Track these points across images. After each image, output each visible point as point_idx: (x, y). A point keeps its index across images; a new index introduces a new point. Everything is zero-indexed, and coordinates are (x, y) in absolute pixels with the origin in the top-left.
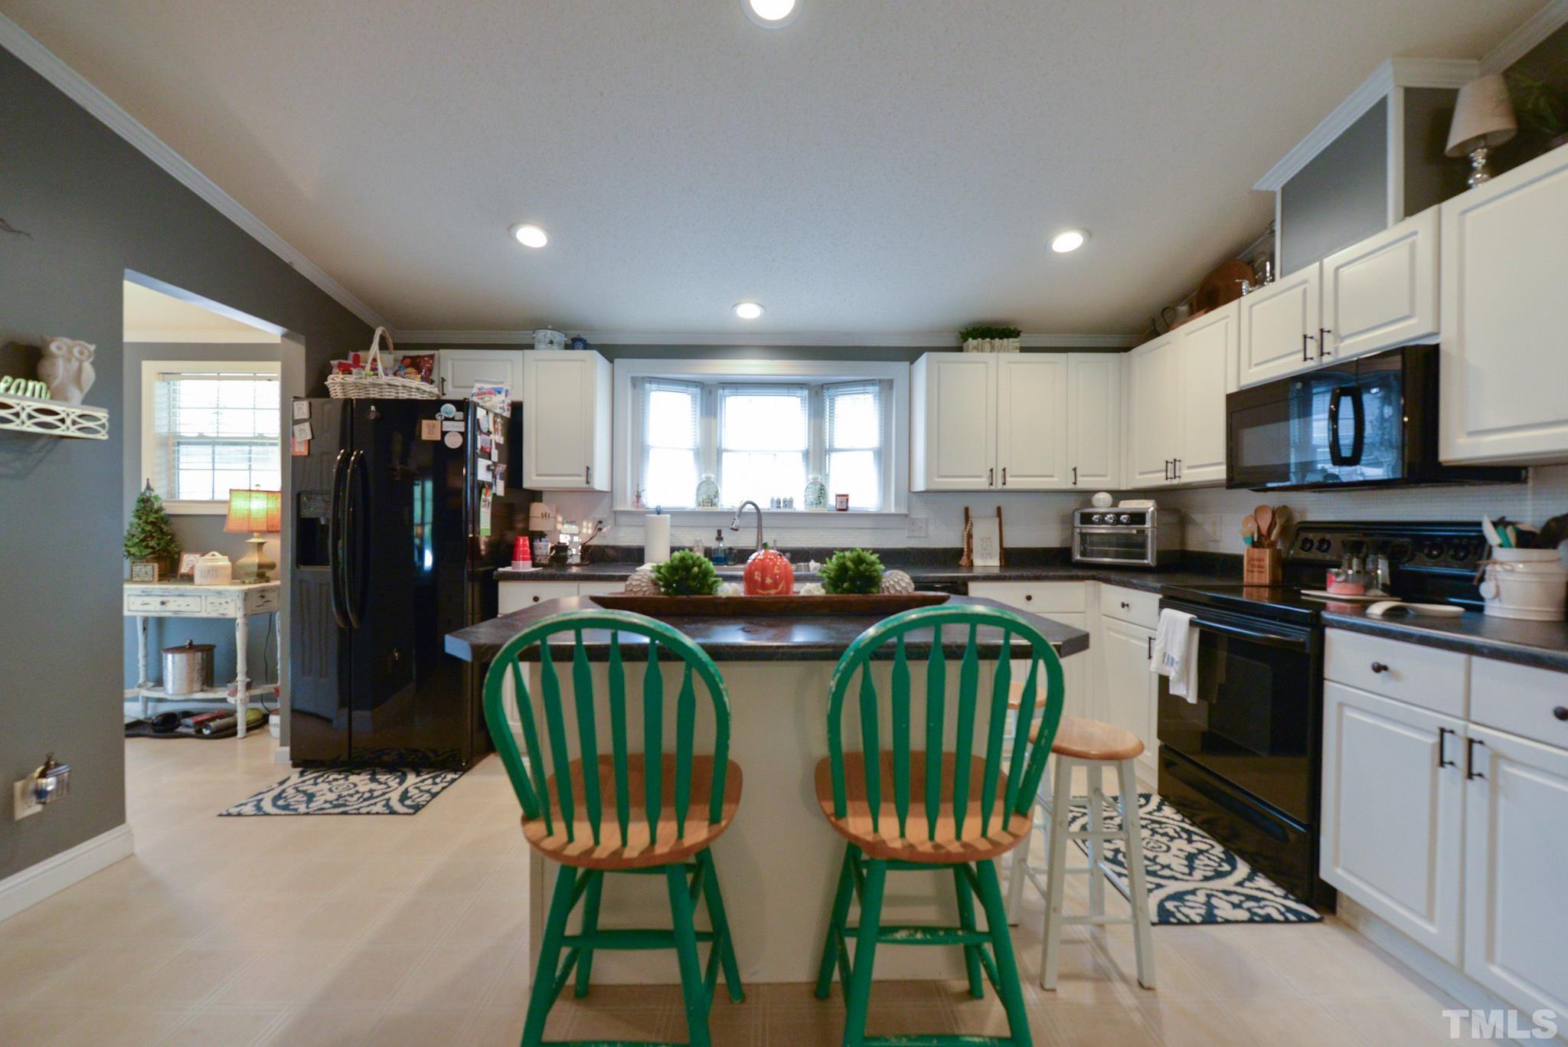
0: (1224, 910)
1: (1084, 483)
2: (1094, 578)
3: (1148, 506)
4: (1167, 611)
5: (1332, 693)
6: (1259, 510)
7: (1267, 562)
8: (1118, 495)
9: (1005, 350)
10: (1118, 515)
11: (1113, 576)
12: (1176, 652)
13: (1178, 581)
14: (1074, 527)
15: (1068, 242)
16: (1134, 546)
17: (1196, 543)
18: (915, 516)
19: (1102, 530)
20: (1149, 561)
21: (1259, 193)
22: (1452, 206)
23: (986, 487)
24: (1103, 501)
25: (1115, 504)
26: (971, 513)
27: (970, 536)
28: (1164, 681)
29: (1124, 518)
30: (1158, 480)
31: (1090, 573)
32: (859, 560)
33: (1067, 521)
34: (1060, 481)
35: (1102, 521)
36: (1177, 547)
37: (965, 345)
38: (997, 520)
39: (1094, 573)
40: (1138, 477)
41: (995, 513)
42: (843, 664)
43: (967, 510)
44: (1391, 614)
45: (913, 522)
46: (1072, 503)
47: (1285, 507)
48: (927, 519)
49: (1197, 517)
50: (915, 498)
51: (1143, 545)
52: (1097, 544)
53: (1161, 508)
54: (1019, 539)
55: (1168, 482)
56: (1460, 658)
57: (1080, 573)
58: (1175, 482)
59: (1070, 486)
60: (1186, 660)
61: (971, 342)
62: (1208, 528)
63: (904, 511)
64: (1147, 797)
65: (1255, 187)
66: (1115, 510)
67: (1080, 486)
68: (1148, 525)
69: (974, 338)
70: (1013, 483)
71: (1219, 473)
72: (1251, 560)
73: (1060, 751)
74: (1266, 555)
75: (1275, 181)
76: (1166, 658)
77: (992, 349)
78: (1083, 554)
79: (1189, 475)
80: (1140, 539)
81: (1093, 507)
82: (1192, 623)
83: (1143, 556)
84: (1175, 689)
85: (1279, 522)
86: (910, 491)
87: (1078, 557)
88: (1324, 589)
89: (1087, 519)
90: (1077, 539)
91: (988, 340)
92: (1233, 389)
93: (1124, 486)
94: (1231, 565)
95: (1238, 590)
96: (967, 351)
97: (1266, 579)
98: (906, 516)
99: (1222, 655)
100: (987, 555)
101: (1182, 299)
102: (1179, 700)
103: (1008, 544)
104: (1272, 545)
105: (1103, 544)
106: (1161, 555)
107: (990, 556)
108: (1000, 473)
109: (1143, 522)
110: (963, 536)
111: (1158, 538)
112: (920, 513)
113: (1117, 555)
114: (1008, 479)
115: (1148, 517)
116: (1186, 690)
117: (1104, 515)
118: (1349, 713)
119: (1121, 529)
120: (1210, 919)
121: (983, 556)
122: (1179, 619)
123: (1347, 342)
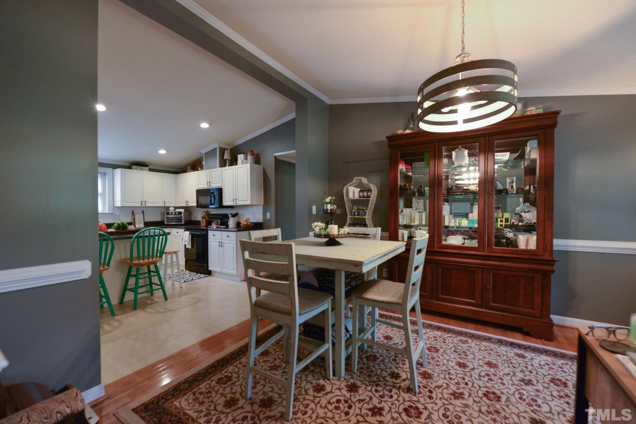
0: (194, 279)
1: (167, 205)
2: (170, 227)
3: (182, 210)
4: (186, 232)
5: (209, 240)
6: (204, 211)
7: (205, 222)
8: (176, 208)
9: (145, 170)
10: (176, 213)
11: (175, 226)
12: (187, 239)
13: (189, 227)
14: (164, 216)
15: (162, 152)
16: (180, 219)
17: (193, 219)
18: (115, 214)
19: (172, 216)
20: (183, 223)
21: (200, 153)
22: (224, 168)
23: (140, 206)
24: (172, 209)
25: (175, 210)
26: (134, 213)
27: (134, 219)
28: (185, 245)
29: (177, 213)
30: (184, 205)
31: (169, 226)
32: (123, 224)
33: (163, 214)
34: (161, 204)
35: (172, 214)
36: (189, 219)
37: (132, 167)
38: (143, 214)
39: (170, 226)
40: (180, 204)
41: (142, 212)
42: (132, 240)
43: (133, 212)
44: (216, 228)
45: (115, 215)
46: (163, 210)
47: (207, 211)
48: (120, 215)
49: (193, 212)
50: (115, 208)
51: (181, 219)
52: (170, 220)
53: (185, 211)
54: (149, 219)
55: (186, 206)
56: (220, 232)
57: (167, 226)
58: (188, 206)
59: (164, 206)
60: (189, 240)
61: (134, 167)
62: (195, 215)
63: (111, 212)
64: (183, 271)
65: (200, 151)
66: (175, 211)
67: (166, 206)
68: (182, 215)
69: (135, 166)
70: (148, 205)
71: (195, 204)
72: (202, 221)
73: (166, 253)
74: (204, 220)
75: (204, 151)
76: (186, 241)
77: (141, 169)
78: (168, 222)
79: (190, 204)
80: (181, 218)
81: (169, 210)
82: (190, 233)
83: (182, 222)
84: (187, 247)
85: (207, 214)
86: (113, 206)
87: (166, 223)
88: (211, 225)
89: (168, 214)
90: (166, 218)
91: (139, 167)
92: (197, 189)
93: (177, 206)
94: (198, 223)
95: (200, 227)
96: (133, 169)
97: (204, 225)
98: (112, 213)
99: (195, 238)
100: (140, 224)
101: (189, 164)
102: (188, 249)
103: (146, 221)
104: (206, 218)
105: (172, 219)
106: (185, 221)
107: (141, 224)
108: (144, 202)
109: (181, 214)
110: (132, 219)
111: (185, 218)
112: (117, 213)
113: (176, 222)
114: (146, 204)
115: (182, 213)
116: (189, 246)
117: (172, 213)
118: (211, 243)
119: (176, 216)
120: (192, 280)
121: (139, 224)
122: (188, 233)
123: (213, 185)
